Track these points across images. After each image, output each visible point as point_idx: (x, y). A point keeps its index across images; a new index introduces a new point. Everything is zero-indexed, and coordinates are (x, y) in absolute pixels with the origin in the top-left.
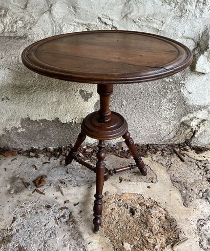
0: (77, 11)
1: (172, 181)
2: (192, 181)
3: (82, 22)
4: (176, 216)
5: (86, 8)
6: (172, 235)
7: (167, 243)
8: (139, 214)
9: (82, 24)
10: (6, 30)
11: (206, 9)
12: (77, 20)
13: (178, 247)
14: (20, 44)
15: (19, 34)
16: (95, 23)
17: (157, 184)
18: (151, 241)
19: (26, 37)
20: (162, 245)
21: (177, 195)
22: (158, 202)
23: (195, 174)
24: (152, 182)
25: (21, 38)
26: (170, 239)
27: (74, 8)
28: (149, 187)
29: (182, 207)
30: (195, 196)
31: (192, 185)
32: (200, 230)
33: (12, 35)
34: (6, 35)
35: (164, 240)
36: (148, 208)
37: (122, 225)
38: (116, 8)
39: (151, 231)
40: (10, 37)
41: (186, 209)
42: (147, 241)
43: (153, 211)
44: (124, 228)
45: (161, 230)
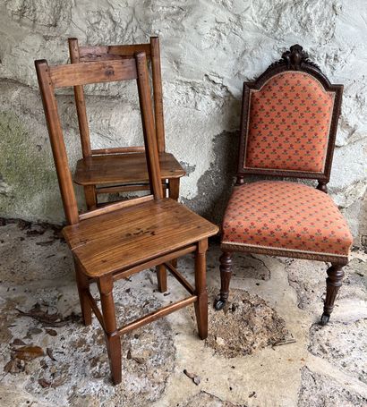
0: (181, 66)
1: (290, 280)
2: (316, 282)
3: (186, 80)
4: (286, 318)
5: (191, 63)
6: (276, 336)
7: (269, 343)
8: (240, 311)
9: (186, 83)
10: (97, 88)
11: (338, 66)
12: (180, 78)
13: (281, 347)
14: (112, 105)
15: (111, 94)
16: (201, 81)
17: (269, 282)
18: (250, 339)
19: (120, 97)
20: (262, 343)
21: (292, 295)
22: (266, 300)
23: (321, 274)
24: (263, 279)
25: (113, 97)
26: (273, 339)
27: (177, 63)
28: (258, 284)
29: (296, 309)
30: (316, 299)
31: (315, 286)
32: (313, 334)
33: (104, 94)
34: (97, 93)
35: (266, 339)
36: (252, 305)
37: (217, 320)
38: (226, 64)
39: (252, 329)
40: (101, 97)
41: (300, 311)
42: (245, 339)
43: (258, 310)
44: (220, 323)
45: (265, 329)
